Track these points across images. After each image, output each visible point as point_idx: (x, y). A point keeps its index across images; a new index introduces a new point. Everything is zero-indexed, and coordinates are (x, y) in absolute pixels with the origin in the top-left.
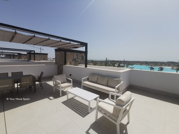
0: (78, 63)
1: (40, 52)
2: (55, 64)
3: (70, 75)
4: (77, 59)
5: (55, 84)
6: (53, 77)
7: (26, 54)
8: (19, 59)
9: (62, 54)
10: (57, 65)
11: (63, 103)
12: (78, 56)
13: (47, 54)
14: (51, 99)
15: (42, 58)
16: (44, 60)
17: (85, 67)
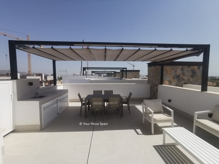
0: (183, 82)
1: (133, 70)
2: (147, 83)
3: (170, 101)
4: (181, 76)
5: (145, 111)
6: (143, 102)
7: (120, 72)
8: (114, 77)
9: (157, 69)
10: (150, 85)
11: (155, 147)
12: (185, 71)
13: (139, 71)
14: (138, 134)
15: (134, 75)
16: (135, 78)
17: (201, 91)
